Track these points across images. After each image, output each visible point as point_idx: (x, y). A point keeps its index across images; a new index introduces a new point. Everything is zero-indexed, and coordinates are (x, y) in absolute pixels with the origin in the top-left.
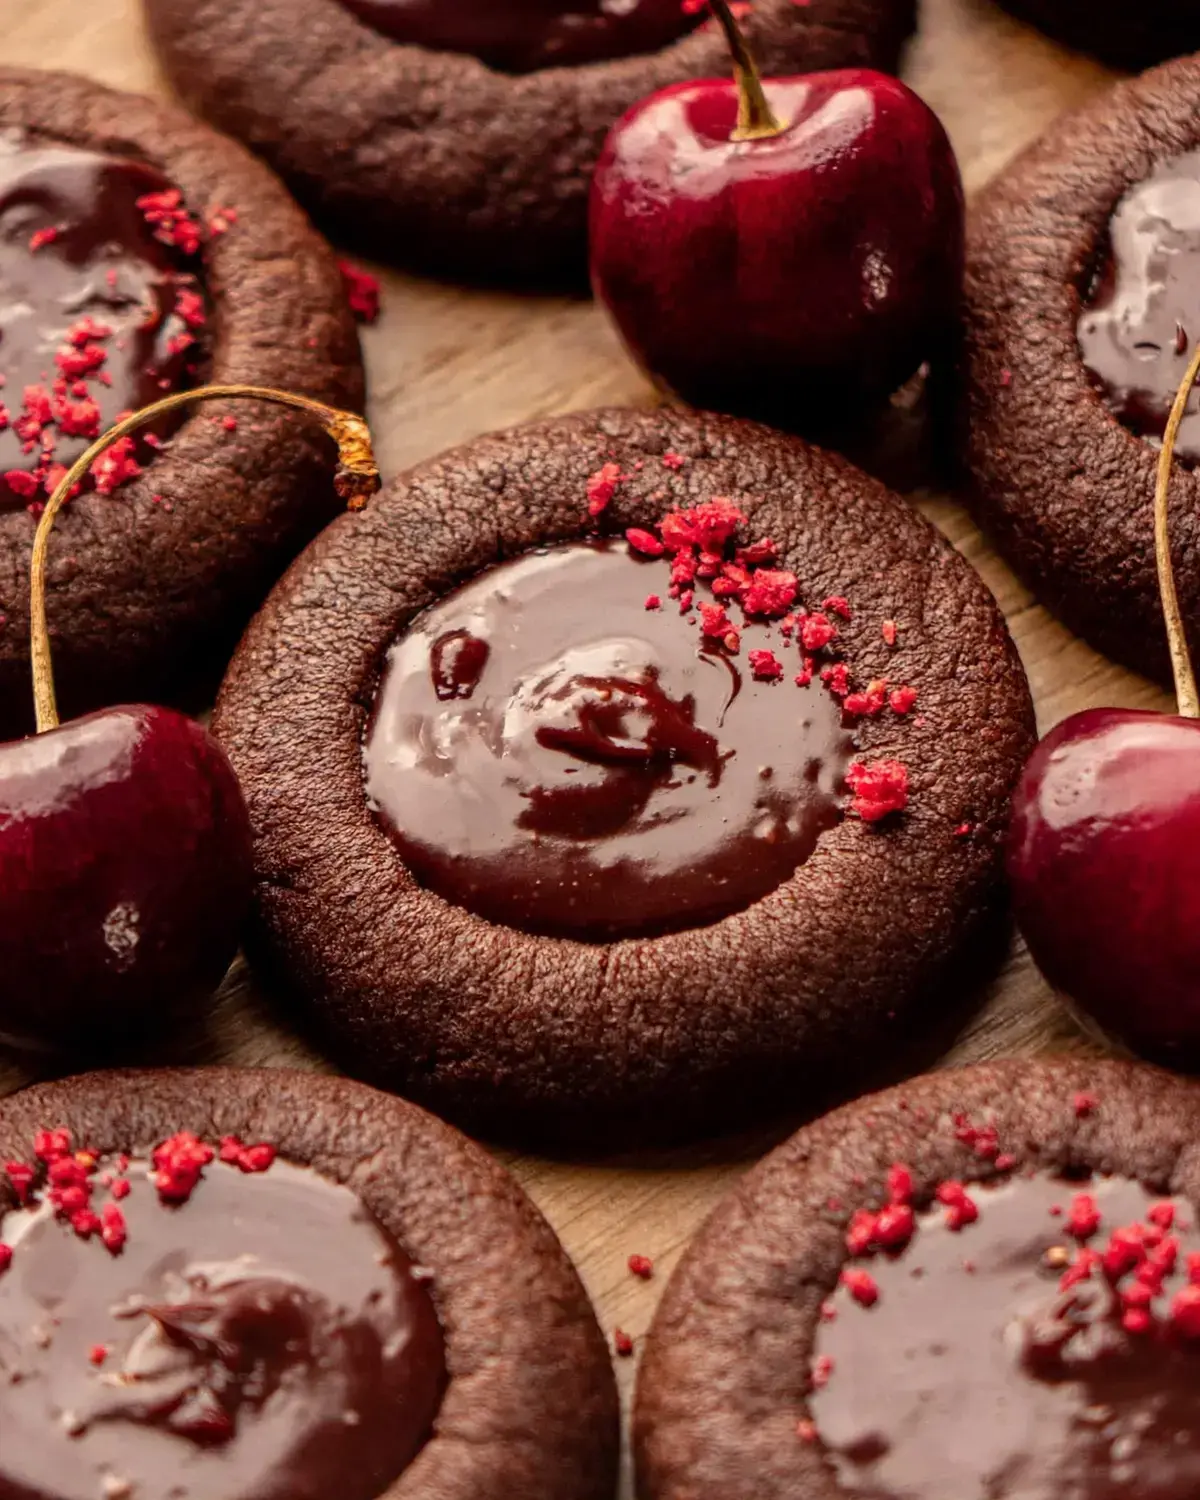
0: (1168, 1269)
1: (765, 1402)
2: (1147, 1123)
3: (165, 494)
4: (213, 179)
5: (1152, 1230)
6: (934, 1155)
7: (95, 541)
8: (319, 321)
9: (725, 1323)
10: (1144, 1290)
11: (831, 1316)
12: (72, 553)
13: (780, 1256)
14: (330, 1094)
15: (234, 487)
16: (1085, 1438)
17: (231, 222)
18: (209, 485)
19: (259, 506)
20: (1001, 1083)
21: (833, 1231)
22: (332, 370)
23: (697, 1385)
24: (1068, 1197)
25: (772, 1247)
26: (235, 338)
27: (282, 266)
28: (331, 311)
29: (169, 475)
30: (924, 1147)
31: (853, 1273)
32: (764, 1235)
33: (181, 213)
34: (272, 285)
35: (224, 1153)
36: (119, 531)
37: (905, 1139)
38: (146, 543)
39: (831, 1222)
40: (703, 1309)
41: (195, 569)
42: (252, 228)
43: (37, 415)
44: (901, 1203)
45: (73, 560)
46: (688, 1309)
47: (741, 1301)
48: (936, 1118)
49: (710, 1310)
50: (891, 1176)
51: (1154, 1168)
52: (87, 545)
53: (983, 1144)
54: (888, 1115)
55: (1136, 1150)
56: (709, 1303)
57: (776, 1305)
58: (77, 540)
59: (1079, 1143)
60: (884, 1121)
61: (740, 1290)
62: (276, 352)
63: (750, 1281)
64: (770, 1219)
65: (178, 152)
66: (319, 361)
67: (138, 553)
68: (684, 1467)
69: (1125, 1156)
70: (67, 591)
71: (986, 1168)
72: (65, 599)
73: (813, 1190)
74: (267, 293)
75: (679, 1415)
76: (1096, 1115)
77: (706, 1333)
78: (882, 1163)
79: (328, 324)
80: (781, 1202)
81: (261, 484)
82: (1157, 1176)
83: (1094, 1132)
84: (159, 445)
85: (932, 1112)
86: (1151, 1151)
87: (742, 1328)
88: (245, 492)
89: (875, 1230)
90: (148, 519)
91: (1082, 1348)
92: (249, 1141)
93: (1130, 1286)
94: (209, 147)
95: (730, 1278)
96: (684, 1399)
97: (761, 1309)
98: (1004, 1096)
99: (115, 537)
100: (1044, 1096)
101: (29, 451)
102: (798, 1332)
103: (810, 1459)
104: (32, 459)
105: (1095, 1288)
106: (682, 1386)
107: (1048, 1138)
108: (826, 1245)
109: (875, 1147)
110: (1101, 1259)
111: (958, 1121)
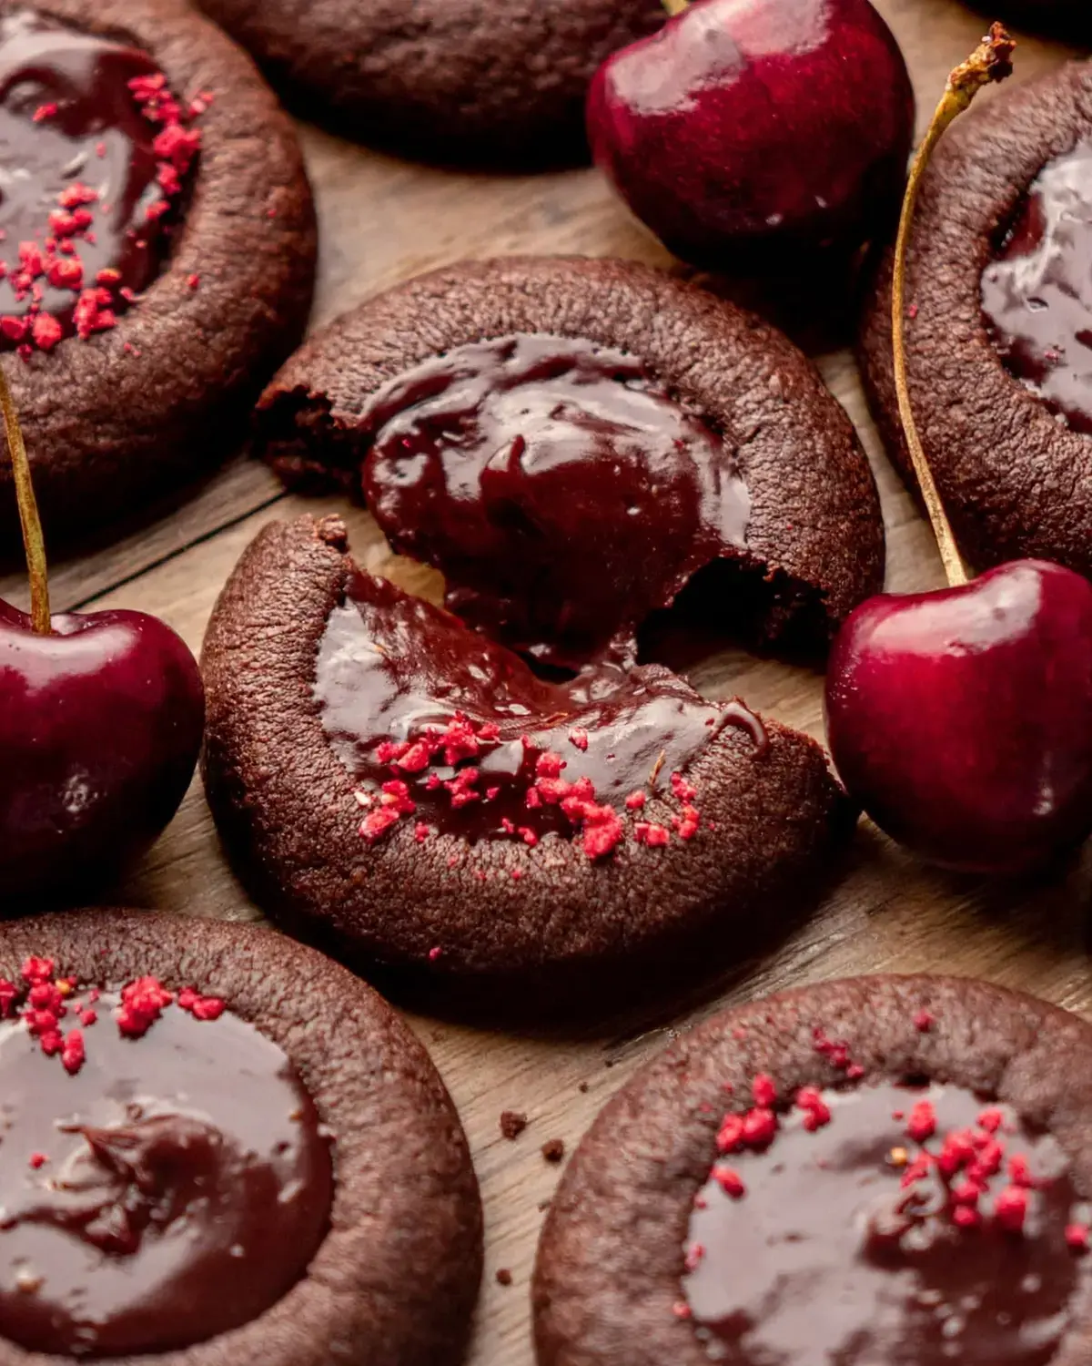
0: (994, 1169)
1: (645, 1282)
2: (979, 1037)
3: (134, 342)
4: (196, 64)
5: (980, 1134)
6: (795, 1064)
7: (73, 381)
8: (277, 193)
9: (612, 1212)
10: (972, 1188)
11: (703, 1206)
12: (52, 390)
13: (660, 1153)
14: (285, 960)
15: (196, 338)
16: (919, 1318)
17: (208, 103)
18: (173, 336)
19: (217, 355)
20: (853, 998)
21: (705, 1131)
22: (287, 237)
23: (588, 1268)
24: (909, 1102)
25: (653, 1145)
26: (204, 206)
27: (250, 145)
28: (288, 184)
29: (140, 325)
30: (786, 1057)
31: (723, 1168)
32: (647, 1133)
33: (165, 94)
34: (238, 161)
35: (182, 1000)
36: (93, 373)
37: (770, 1050)
38: (117, 384)
39: (704, 1123)
40: (594, 1199)
41: (156, 409)
42: (226, 109)
43: (30, 269)
44: (763, 1107)
45: (52, 398)
46: (581, 1197)
47: (626, 1192)
48: (797, 1031)
49: (602, 1200)
50: (756, 1083)
51: (983, 1078)
52: (66, 384)
53: (837, 1055)
54: (754, 1027)
55: (967, 1063)
56: (600, 1192)
57: (655, 1196)
58: (59, 379)
59: (919, 1054)
60: (752, 1033)
61: (624, 1183)
62: (238, 220)
63: (633, 1173)
64: (653, 1119)
65: (168, 39)
66: (275, 227)
67: (109, 394)
68: (576, 1337)
69: (958, 1067)
70: (46, 424)
71: (840, 1075)
72: (44, 430)
73: (690, 1093)
74: (235, 168)
75: (571, 1293)
76: (935, 1031)
77: (597, 1220)
78: (749, 1071)
79: (286, 197)
80: (661, 1104)
81: (219, 335)
82: (987, 1085)
83: (933, 1045)
84: (133, 298)
85: (794, 1026)
86: (981, 1063)
87: (625, 1217)
88: (205, 342)
89: (742, 1132)
90: (119, 363)
91: (917, 1240)
92: (205, 992)
93: (961, 1183)
94: (196, 36)
95: (616, 1172)
96: (576, 1278)
97: (643, 1200)
98: (855, 1012)
99: (89, 378)
100: (890, 1013)
101: (22, 299)
102: (673, 1219)
103: (683, 1334)
104: (22, 307)
105: (930, 1187)
106: (574, 1266)
107: (894, 1050)
108: (700, 1144)
109: (744, 1056)
110: (936, 1159)
111: (816, 1034)
